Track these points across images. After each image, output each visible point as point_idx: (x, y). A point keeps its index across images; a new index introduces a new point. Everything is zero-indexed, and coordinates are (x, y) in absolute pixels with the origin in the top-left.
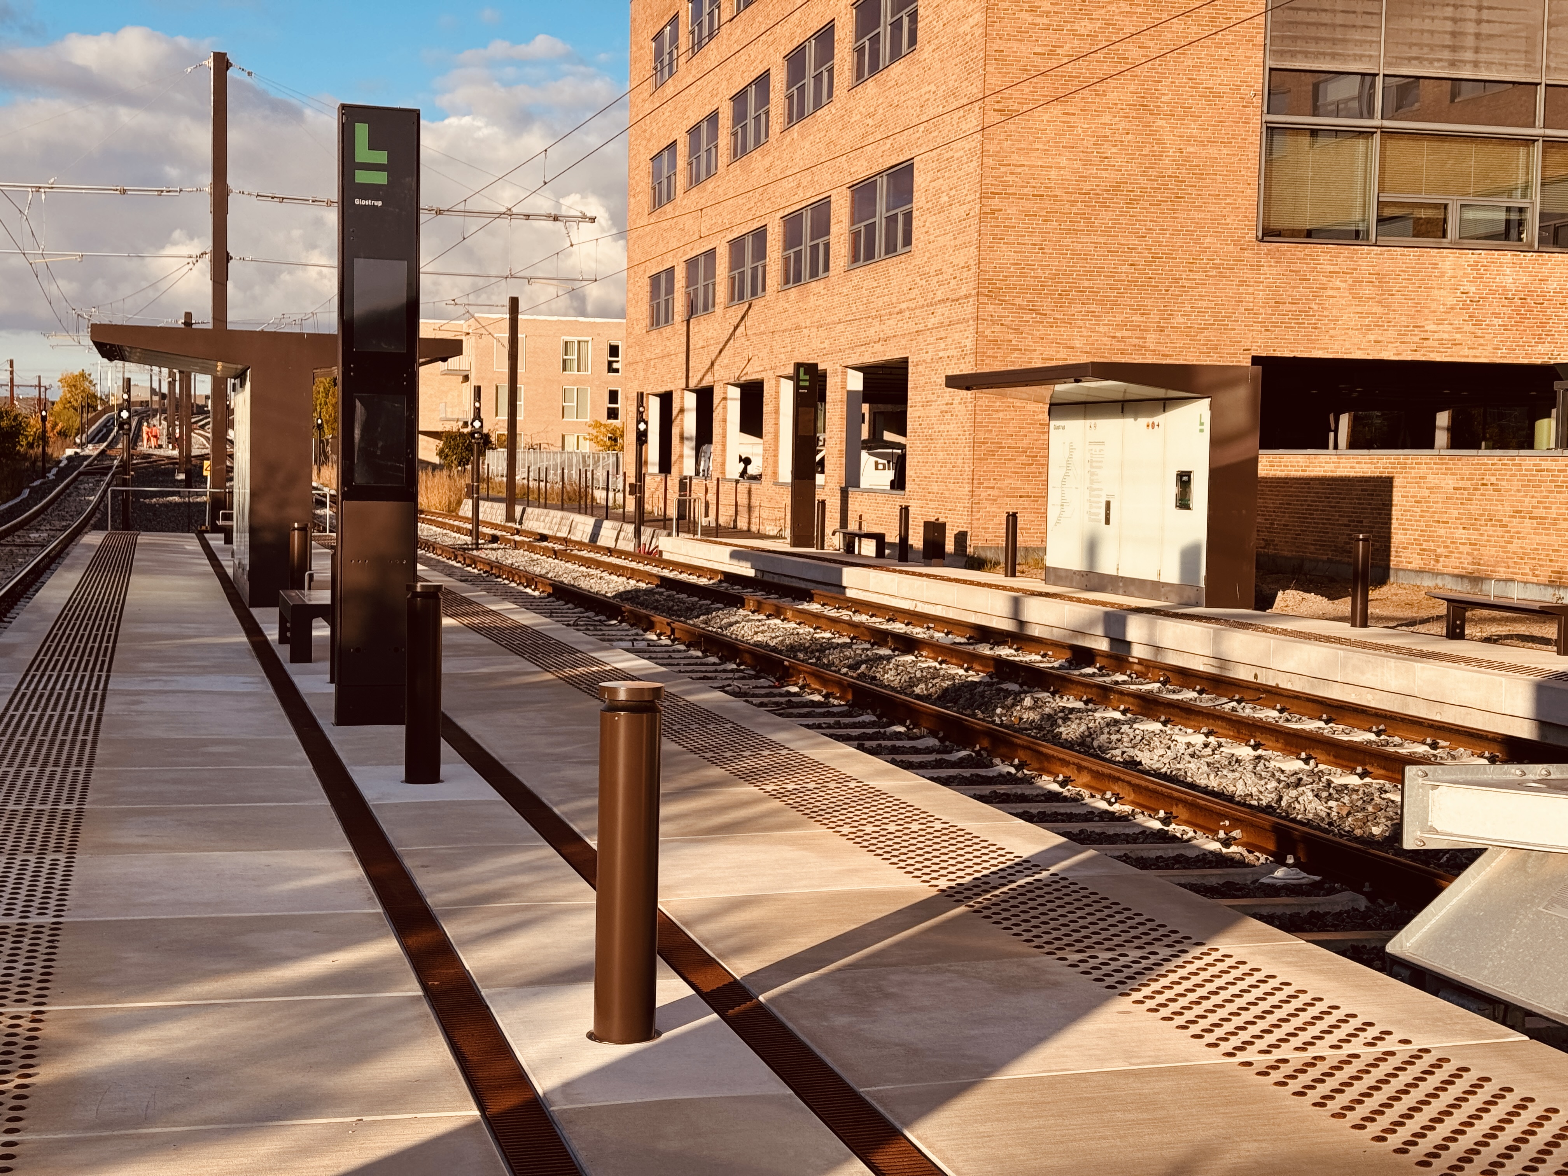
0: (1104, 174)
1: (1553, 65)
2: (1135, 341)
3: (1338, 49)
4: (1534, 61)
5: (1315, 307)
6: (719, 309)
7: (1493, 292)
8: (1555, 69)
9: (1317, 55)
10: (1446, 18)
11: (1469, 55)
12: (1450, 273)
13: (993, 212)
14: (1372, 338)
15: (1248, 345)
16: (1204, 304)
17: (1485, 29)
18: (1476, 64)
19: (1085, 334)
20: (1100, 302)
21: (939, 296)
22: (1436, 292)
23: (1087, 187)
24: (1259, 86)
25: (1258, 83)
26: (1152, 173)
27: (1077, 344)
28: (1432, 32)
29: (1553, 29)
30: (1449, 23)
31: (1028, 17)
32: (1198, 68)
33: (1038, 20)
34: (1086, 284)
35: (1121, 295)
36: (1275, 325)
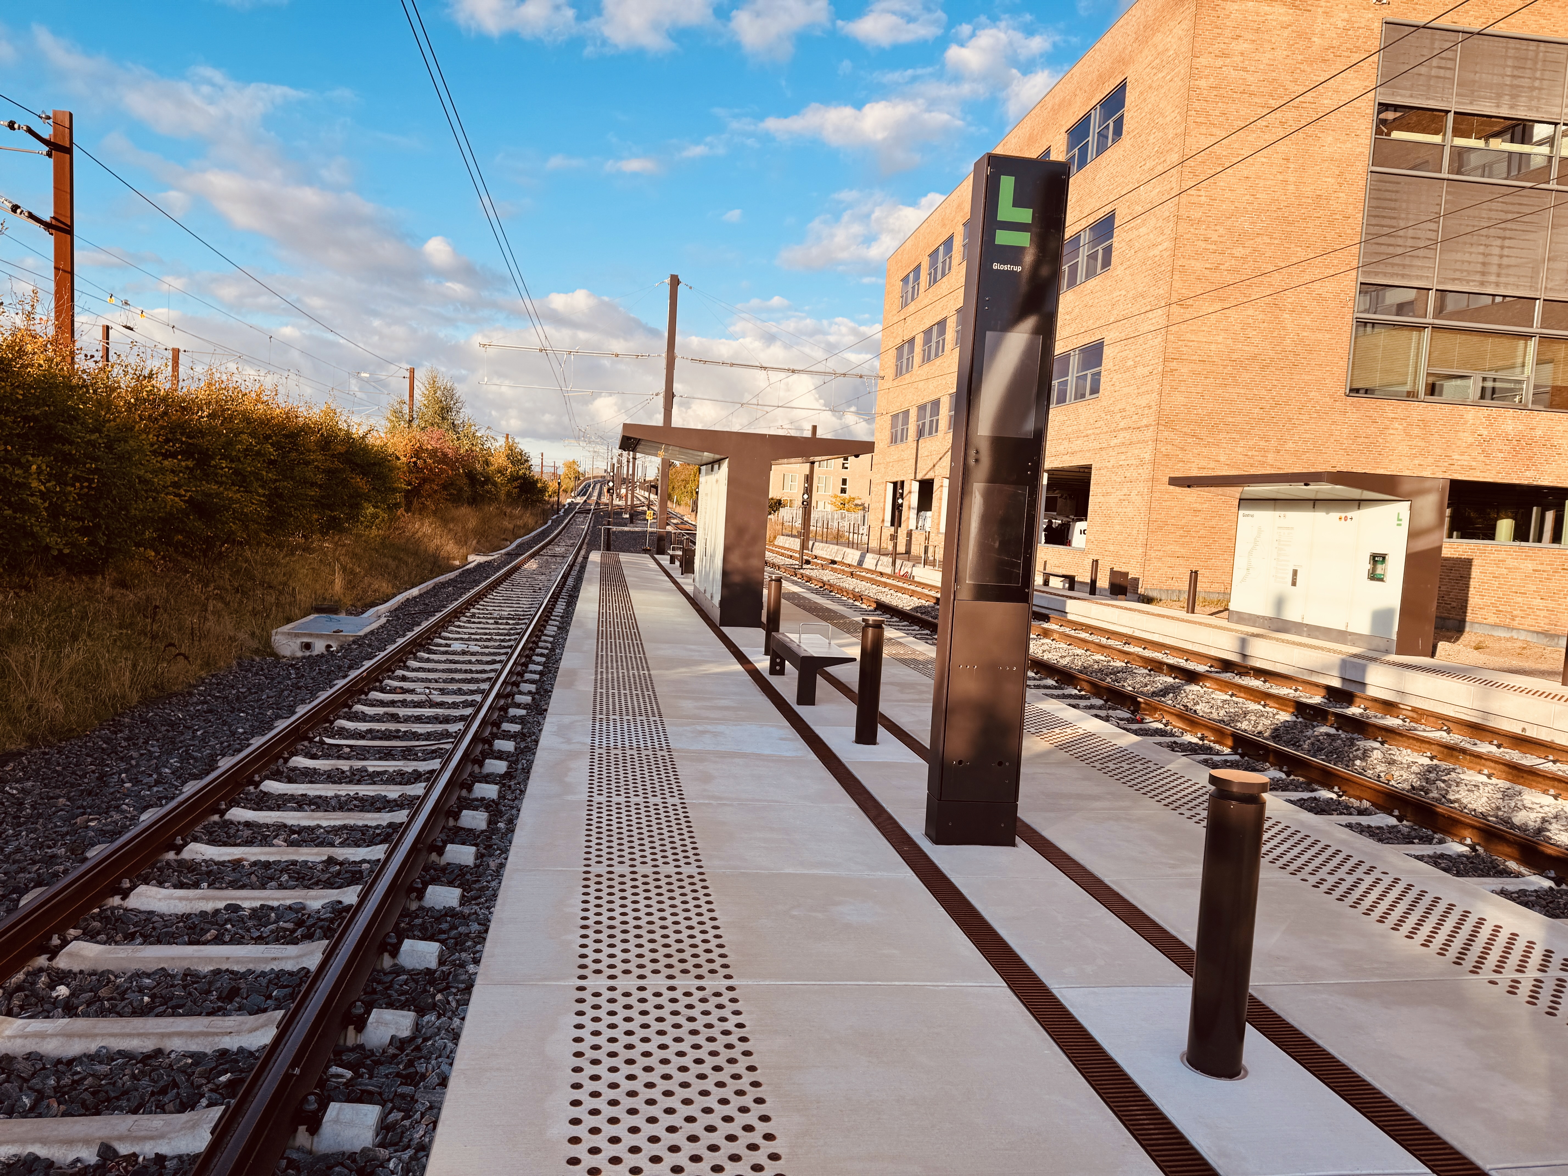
0: (1247, 348)
1: (1549, 287)
2: (1260, 458)
3: (1407, 271)
4: (1537, 283)
7: (1499, 435)
8: (1551, 289)
9: (1393, 275)
10: (1479, 253)
11: (1493, 278)
12: (1471, 422)
13: (1172, 371)
14: (1417, 462)
16: (1308, 436)
17: (1505, 261)
18: (1497, 284)
20: (1238, 432)
21: (1122, 425)
22: (1461, 434)
23: (1234, 356)
24: (1352, 294)
25: (1353, 291)
27: (1222, 459)
28: (1469, 262)
29: (1551, 262)
30: (1481, 256)
31: (1203, 245)
33: (1209, 246)
34: (1230, 420)
35: (1253, 428)
36: (1353, 451)
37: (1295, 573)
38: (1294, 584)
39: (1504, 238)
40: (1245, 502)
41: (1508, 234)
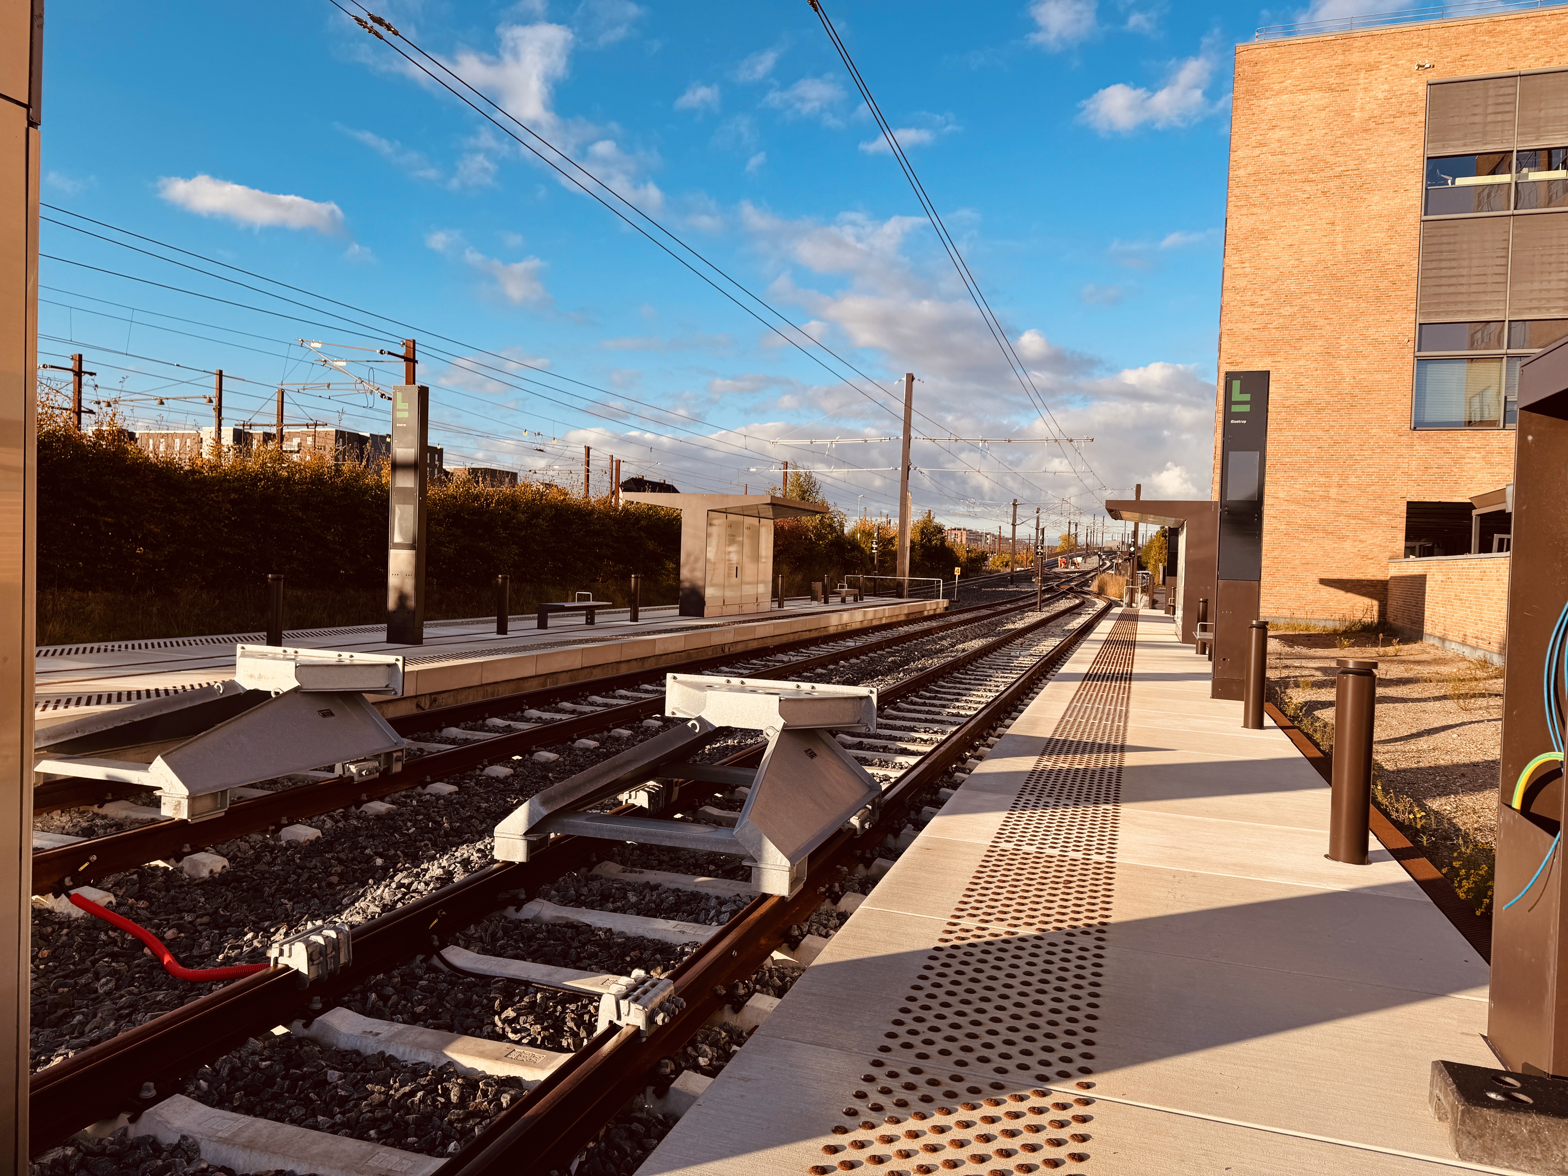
5: (1456, 470)
10: (1561, 280)
15: (1404, 495)
24: (1412, 335)
25: (1411, 333)
26: (1334, 392)
36: (1425, 482)
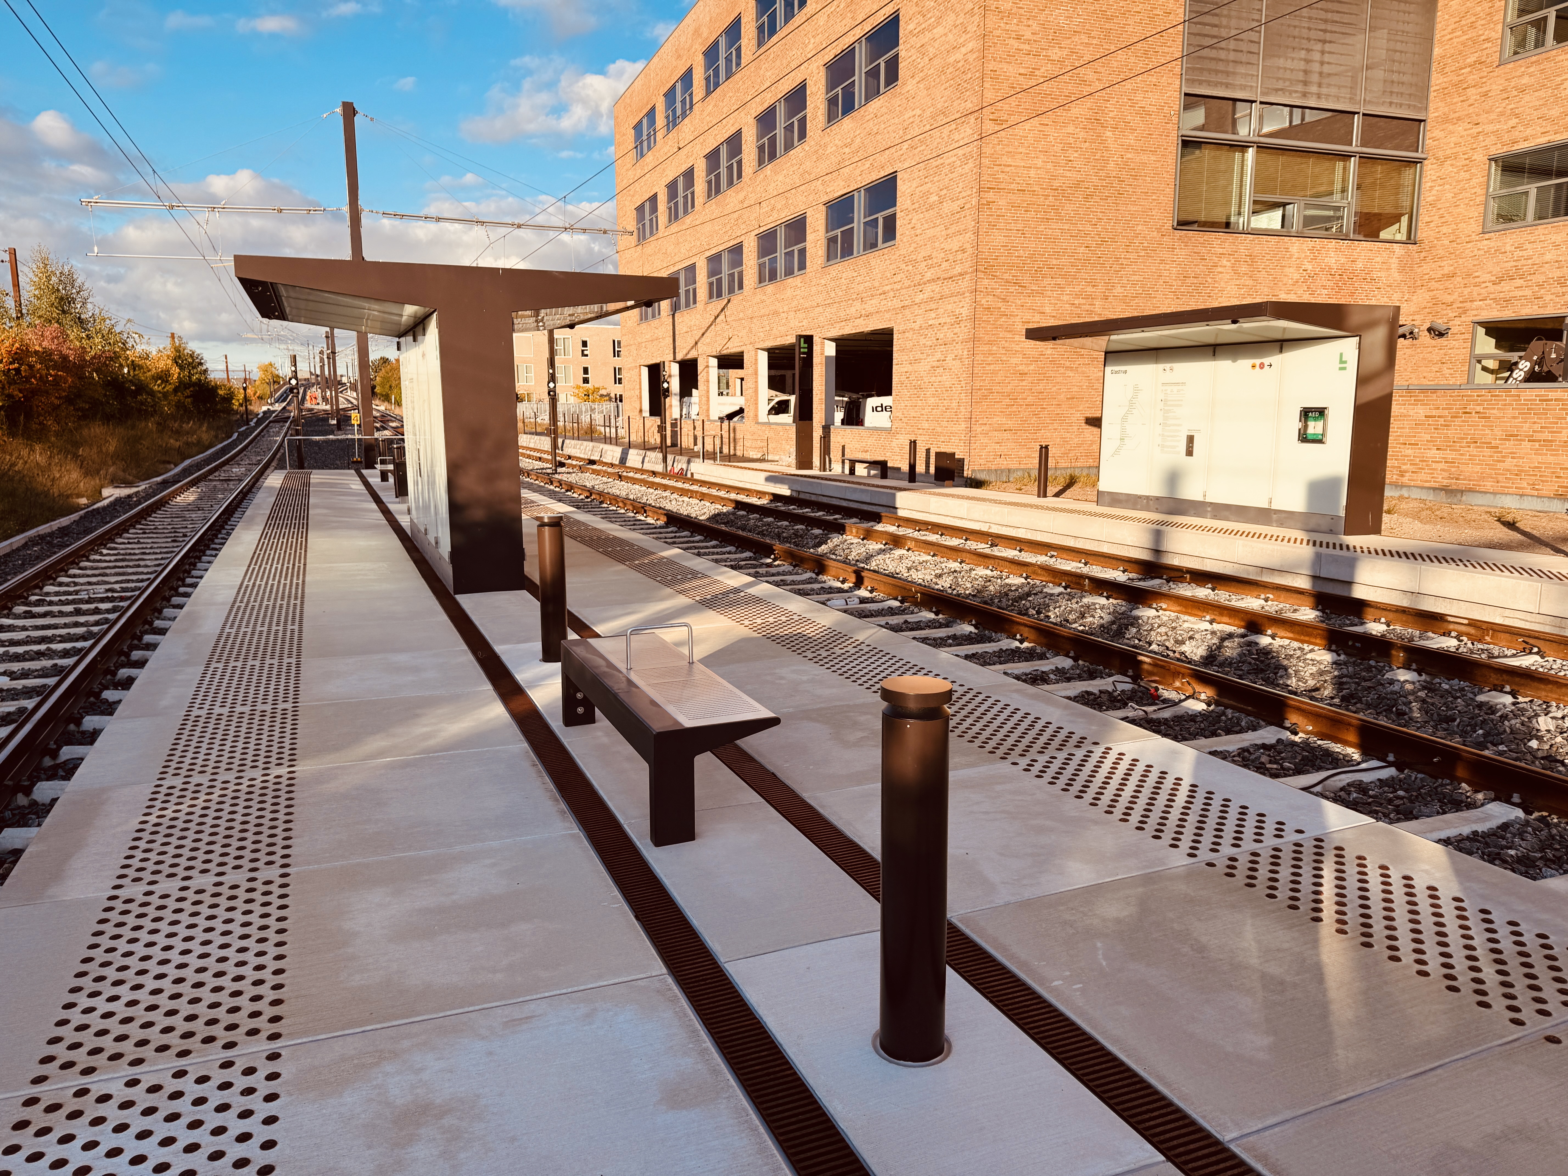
0: (1068, 174)
1: (1367, 99)
3: (1230, 80)
4: (1356, 95)
5: (1209, 280)
6: (700, 305)
7: (1322, 270)
8: (1369, 102)
9: (1216, 84)
10: (1301, 59)
11: (1314, 89)
12: (1296, 255)
13: (988, 203)
17: (1326, 69)
18: (1319, 96)
19: (1053, 302)
20: (1064, 277)
21: (929, 276)
22: (1286, 270)
23: (1056, 184)
24: (1176, 107)
25: (1175, 104)
26: (1102, 174)
27: (1048, 310)
28: (1292, 70)
29: (1369, 71)
30: (1303, 63)
31: (1015, 44)
32: (1135, 91)
33: (1022, 46)
34: (1055, 262)
35: (1079, 271)
36: (1183, 294)
37: (1190, 439)
38: (1189, 453)
39: (1324, 42)
40: (1112, 356)
41: (1328, 36)
